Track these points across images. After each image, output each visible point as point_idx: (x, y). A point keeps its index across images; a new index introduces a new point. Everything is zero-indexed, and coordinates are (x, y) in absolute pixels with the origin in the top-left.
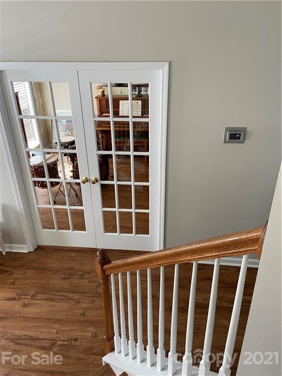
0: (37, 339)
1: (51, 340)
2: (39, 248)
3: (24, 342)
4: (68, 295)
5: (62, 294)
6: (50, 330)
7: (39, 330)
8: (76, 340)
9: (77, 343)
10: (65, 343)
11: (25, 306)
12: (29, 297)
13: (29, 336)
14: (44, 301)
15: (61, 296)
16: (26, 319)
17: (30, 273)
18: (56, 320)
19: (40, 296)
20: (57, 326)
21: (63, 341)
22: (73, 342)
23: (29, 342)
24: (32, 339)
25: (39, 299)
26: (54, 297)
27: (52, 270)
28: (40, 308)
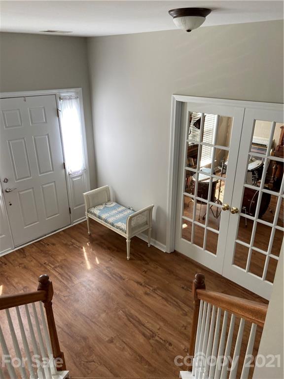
0: (143, 325)
1: (152, 332)
2: (175, 253)
3: (134, 322)
4: (181, 303)
5: (176, 300)
6: (155, 324)
7: (148, 319)
8: (170, 344)
9: (170, 348)
10: (161, 341)
11: (146, 294)
12: (151, 289)
13: (139, 319)
14: (160, 298)
15: (175, 301)
16: (143, 305)
17: (160, 270)
18: (163, 318)
19: (159, 292)
20: (162, 324)
21: (160, 338)
22: (167, 345)
23: (137, 324)
24: (140, 322)
25: (158, 294)
26: (169, 299)
27: (177, 276)
28: (155, 301)
